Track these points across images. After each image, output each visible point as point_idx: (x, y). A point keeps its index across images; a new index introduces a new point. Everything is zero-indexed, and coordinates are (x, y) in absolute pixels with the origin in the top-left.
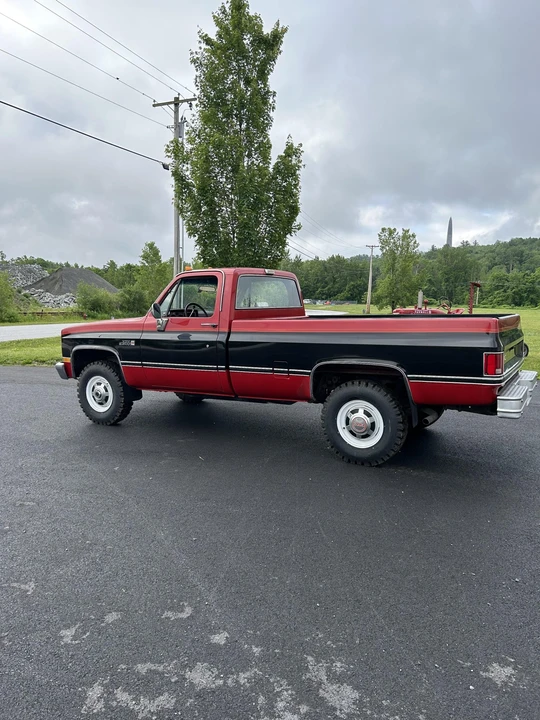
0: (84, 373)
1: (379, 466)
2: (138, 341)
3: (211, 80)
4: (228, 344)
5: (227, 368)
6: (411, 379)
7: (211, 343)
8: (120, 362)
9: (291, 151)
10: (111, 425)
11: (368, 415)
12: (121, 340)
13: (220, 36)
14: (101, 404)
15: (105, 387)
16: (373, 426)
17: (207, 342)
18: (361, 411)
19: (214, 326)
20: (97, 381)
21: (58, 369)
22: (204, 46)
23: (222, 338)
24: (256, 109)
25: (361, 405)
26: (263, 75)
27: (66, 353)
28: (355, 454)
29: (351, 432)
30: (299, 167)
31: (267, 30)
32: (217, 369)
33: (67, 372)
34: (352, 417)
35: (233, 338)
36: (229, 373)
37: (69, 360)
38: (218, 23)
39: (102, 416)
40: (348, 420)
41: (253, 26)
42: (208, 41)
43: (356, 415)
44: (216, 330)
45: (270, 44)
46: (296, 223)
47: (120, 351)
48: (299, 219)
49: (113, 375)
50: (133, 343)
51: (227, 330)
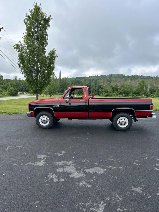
2: (59, 105)
5: (88, 112)
6: (136, 111)
7: (84, 105)
8: (53, 111)
10: (49, 129)
11: (124, 120)
12: (54, 105)
14: (45, 123)
15: (46, 119)
16: (126, 122)
17: (83, 105)
18: (123, 119)
19: (84, 101)
21: (28, 114)
23: (87, 104)
25: (123, 118)
27: (30, 109)
28: (122, 129)
29: (121, 124)
32: (85, 112)
33: (31, 115)
34: (121, 121)
35: (90, 104)
36: (89, 114)
37: (32, 111)
39: (45, 127)
40: (120, 122)
42: (29, 17)
44: (85, 102)
47: (54, 108)
48: (54, 71)
49: (50, 115)
51: (88, 102)
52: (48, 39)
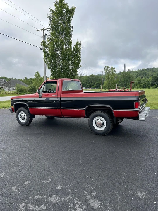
0: (18, 111)
1: (105, 135)
2: (33, 101)
3: (54, 23)
4: (60, 101)
5: (60, 108)
6: (114, 110)
7: (55, 101)
8: (28, 107)
9: (78, 44)
10: (26, 126)
11: (102, 121)
12: (29, 101)
13: (56, 10)
14: (23, 120)
15: (24, 115)
16: (103, 124)
17: (54, 101)
18: (100, 120)
20: (22, 113)
21: (10, 110)
22: (51, 13)
23: (59, 99)
24: (68, 31)
25: (100, 118)
26: (69, 21)
27: (12, 105)
28: (98, 132)
29: (97, 126)
30: (80, 48)
31: (70, 8)
32: (57, 108)
33: (12, 111)
34: (97, 121)
35: (62, 99)
36: (61, 109)
37: (13, 107)
38: (55, 6)
39: (23, 123)
41: (66, 6)
42: (52, 11)
43: (98, 121)
44: (57, 97)
45: (71, 12)
46: (80, 65)
47: (28, 104)
48: (81, 64)
49: (27, 111)
50: (32, 101)
51: (60, 97)
52: (72, 31)
